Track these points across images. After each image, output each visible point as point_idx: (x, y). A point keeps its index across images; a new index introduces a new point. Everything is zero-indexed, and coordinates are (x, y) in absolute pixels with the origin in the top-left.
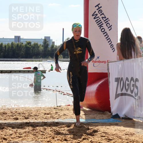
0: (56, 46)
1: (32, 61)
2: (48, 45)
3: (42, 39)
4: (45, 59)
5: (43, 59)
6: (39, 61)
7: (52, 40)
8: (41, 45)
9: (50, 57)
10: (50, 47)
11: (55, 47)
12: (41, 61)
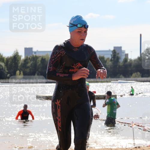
0: (131, 60)
1: (97, 82)
2: (118, 58)
3: (109, 51)
4: (115, 79)
5: (113, 79)
6: (107, 82)
7: (124, 51)
8: (108, 58)
9: (121, 76)
10: (121, 60)
11: (129, 61)
12: (110, 82)
